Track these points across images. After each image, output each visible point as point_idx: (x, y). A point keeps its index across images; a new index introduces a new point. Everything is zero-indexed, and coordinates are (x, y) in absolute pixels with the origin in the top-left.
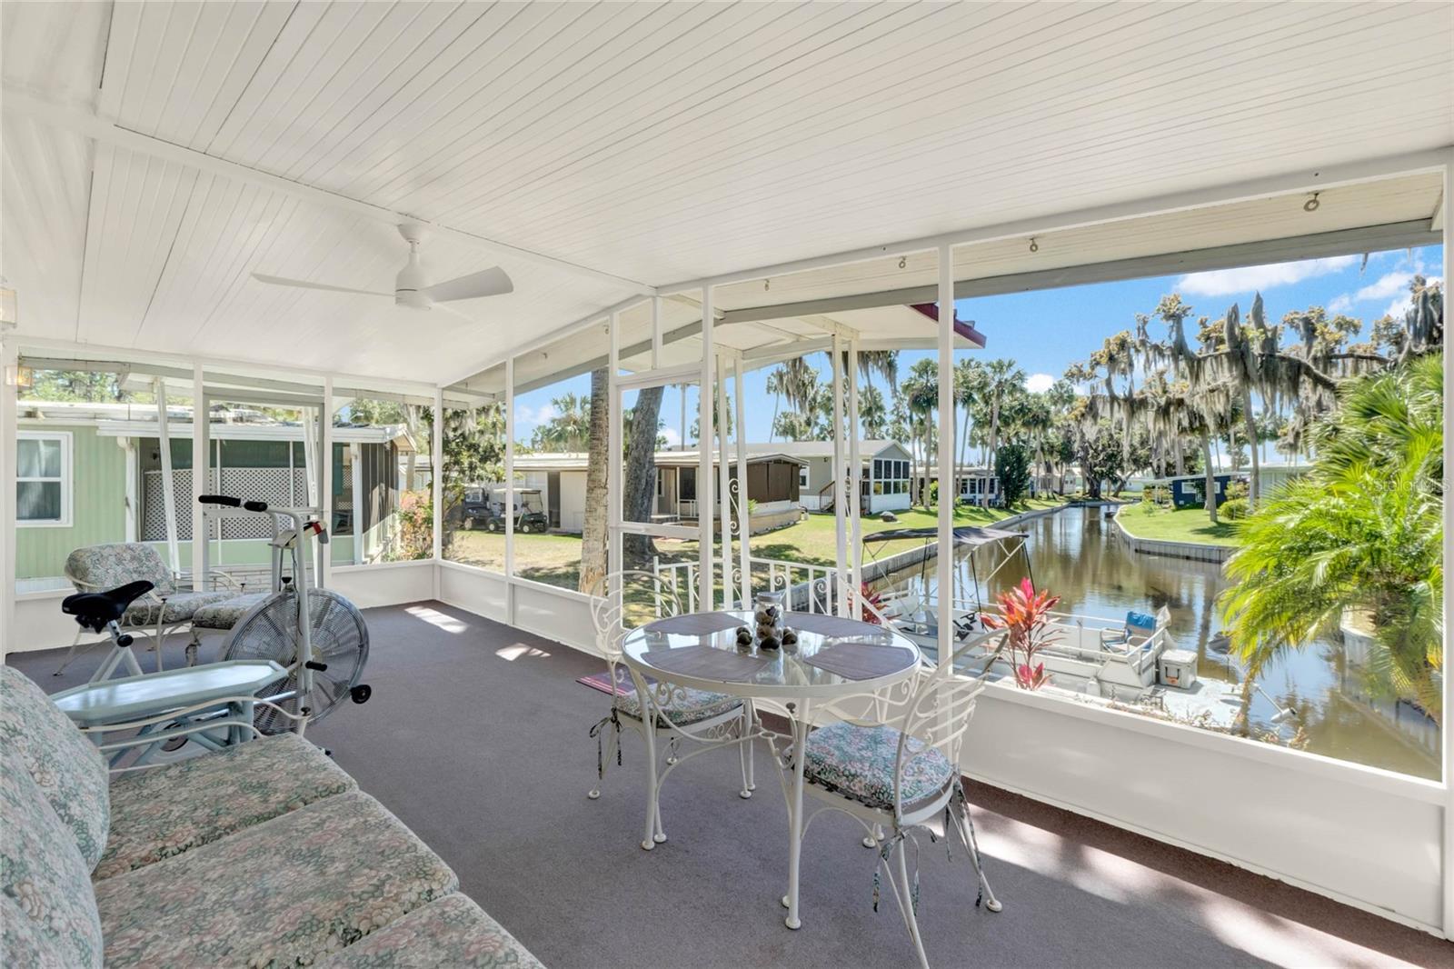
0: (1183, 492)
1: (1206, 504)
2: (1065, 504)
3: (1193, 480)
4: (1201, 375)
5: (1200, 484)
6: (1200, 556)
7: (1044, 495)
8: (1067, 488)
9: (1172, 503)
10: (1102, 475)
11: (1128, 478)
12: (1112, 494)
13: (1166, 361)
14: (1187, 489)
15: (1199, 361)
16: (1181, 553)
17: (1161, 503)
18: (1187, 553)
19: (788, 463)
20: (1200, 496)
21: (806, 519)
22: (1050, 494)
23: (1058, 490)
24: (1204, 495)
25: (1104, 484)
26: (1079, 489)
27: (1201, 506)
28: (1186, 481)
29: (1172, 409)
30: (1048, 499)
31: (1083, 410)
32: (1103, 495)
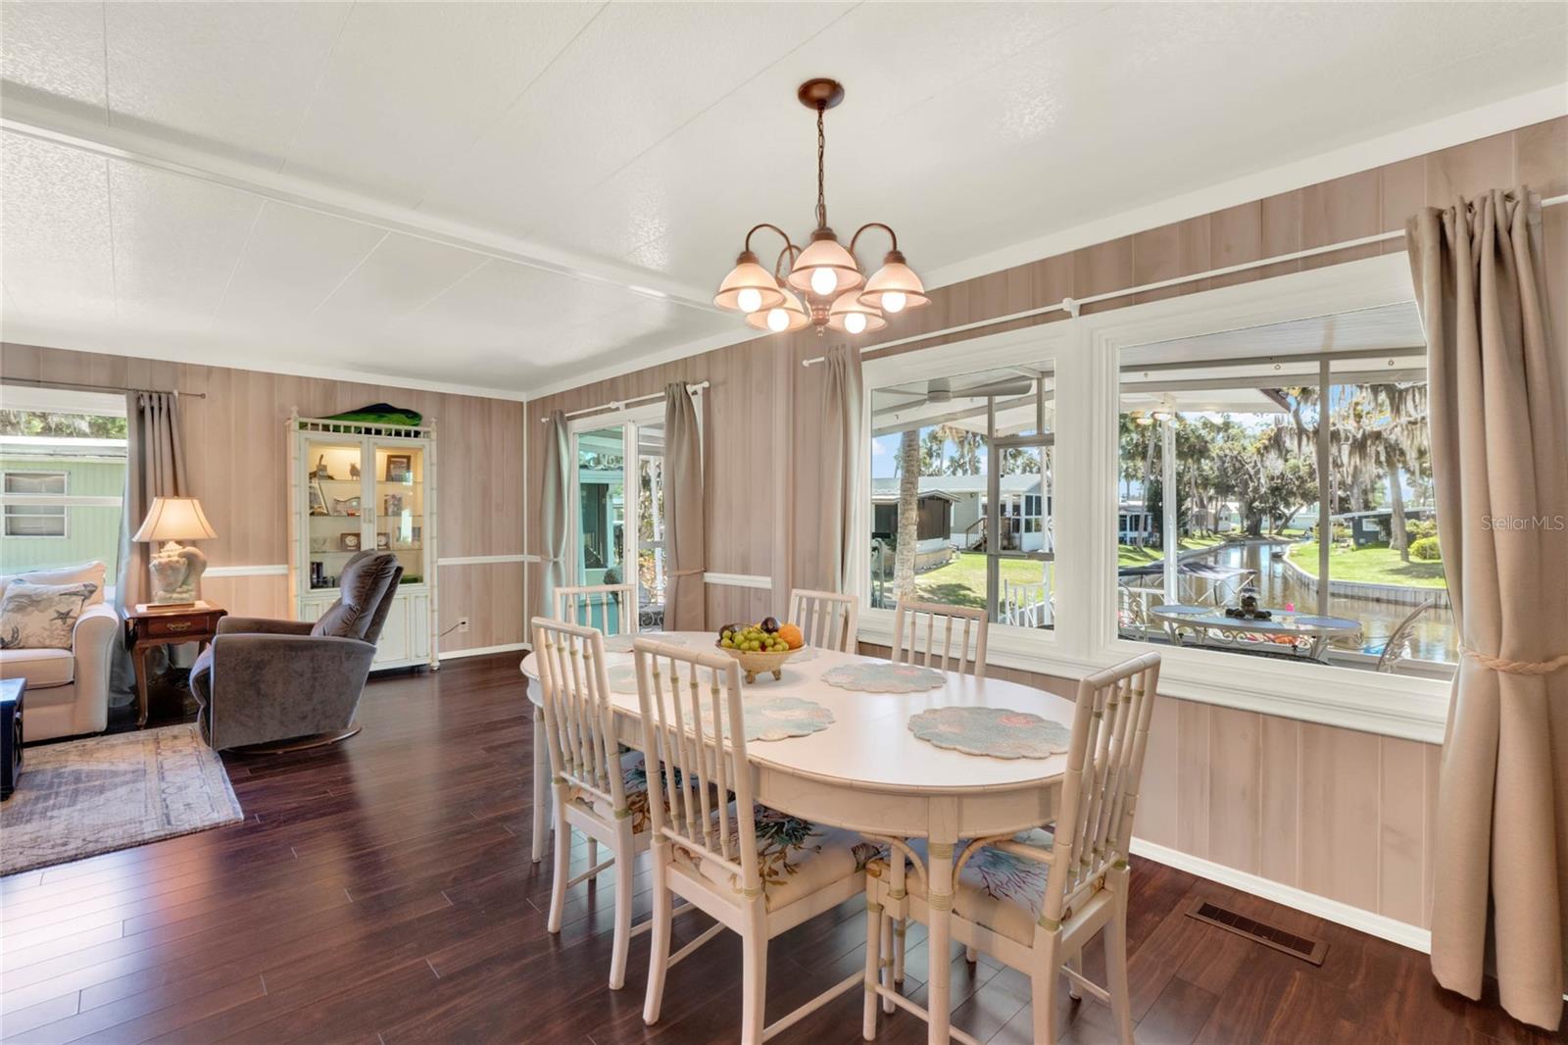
0: (1364, 529)
1: (1392, 543)
2: (1223, 543)
3: (1374, 516)
4: (1402, 407)
5: (1384, 521)
6: (1392, 597)
7: (1198, 533)
8: (1222, 525)
9: (1351, 542)
10: (1263, 511)
11: (1292, 514)
12: (1275, 531)
13: (1364, 394)
14: (1368, 526)
15: (1401, 392)
16: (1371, 596)
17: (1338, 541)
18: (1377, 595)
19: (940, 499)
20: (1383, 533)
21: (958, 558)
22: (1205, 533)
23: (1212, 527)
24: (1389, 534)
25: (1266, 522)
26: (1236, 527)
27: (1386, 545)
28: (1366, 517)
29: (1369, 442)
30: (1202, 537)
31: (1267, 442)
32: (1264, 532)
